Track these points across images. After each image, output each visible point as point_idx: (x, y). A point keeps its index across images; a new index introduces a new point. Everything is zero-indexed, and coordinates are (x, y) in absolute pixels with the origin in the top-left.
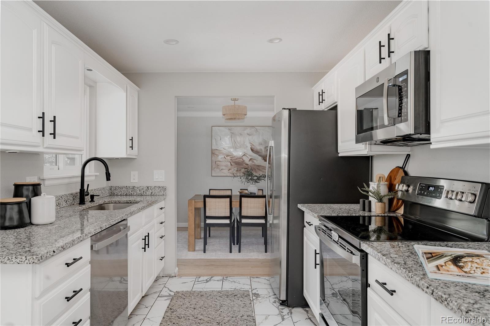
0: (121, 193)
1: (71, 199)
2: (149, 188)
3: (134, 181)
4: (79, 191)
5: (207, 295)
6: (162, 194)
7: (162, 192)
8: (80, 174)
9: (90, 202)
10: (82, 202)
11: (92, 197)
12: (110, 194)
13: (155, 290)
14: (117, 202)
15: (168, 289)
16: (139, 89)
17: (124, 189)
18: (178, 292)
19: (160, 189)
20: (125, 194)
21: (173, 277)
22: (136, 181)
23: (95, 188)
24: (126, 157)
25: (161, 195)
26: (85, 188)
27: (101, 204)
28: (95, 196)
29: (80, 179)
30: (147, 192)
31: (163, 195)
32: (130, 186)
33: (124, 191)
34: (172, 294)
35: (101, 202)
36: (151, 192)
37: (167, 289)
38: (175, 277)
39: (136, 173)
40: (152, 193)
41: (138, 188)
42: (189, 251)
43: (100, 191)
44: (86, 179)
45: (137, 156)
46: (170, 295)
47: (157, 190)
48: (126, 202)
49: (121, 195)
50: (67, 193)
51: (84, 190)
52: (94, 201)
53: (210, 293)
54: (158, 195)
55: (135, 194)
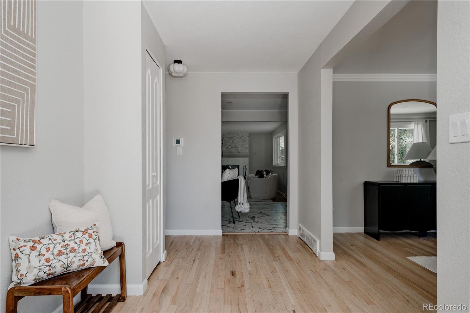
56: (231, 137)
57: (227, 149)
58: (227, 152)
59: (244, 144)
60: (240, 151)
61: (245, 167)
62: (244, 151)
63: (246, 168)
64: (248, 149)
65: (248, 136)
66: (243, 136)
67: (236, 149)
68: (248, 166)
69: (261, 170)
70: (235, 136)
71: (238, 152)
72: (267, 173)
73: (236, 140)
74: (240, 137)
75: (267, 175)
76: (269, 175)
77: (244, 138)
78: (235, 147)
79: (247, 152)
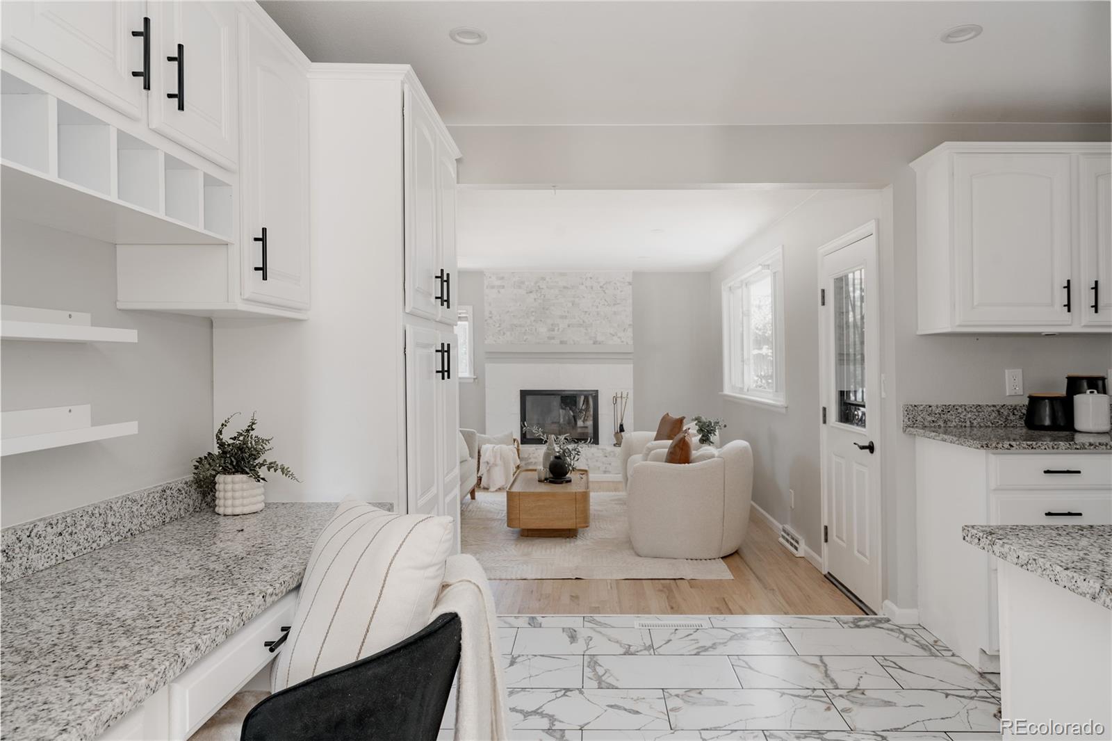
56: (565, 287)
57: (553, 330)
58: (553, 341)
59: (615, 313)
60: (599, 338)
61: (619, 400)
62: (615, 338)
63: (624, 400)
64: (630, 330)
65: (630, 284)
66: (610, 282)
67: (587, 329)
68: (631, 396)
69: (678, 417)
70: (582, 284)
71: (592, 342)
72: (702, 431)
73: (584, 297)
74: (601, 287)
75: (705, 440)
76: (711, 440)
77: (615, 289)
78: (582, 323)
79: (627, 343)
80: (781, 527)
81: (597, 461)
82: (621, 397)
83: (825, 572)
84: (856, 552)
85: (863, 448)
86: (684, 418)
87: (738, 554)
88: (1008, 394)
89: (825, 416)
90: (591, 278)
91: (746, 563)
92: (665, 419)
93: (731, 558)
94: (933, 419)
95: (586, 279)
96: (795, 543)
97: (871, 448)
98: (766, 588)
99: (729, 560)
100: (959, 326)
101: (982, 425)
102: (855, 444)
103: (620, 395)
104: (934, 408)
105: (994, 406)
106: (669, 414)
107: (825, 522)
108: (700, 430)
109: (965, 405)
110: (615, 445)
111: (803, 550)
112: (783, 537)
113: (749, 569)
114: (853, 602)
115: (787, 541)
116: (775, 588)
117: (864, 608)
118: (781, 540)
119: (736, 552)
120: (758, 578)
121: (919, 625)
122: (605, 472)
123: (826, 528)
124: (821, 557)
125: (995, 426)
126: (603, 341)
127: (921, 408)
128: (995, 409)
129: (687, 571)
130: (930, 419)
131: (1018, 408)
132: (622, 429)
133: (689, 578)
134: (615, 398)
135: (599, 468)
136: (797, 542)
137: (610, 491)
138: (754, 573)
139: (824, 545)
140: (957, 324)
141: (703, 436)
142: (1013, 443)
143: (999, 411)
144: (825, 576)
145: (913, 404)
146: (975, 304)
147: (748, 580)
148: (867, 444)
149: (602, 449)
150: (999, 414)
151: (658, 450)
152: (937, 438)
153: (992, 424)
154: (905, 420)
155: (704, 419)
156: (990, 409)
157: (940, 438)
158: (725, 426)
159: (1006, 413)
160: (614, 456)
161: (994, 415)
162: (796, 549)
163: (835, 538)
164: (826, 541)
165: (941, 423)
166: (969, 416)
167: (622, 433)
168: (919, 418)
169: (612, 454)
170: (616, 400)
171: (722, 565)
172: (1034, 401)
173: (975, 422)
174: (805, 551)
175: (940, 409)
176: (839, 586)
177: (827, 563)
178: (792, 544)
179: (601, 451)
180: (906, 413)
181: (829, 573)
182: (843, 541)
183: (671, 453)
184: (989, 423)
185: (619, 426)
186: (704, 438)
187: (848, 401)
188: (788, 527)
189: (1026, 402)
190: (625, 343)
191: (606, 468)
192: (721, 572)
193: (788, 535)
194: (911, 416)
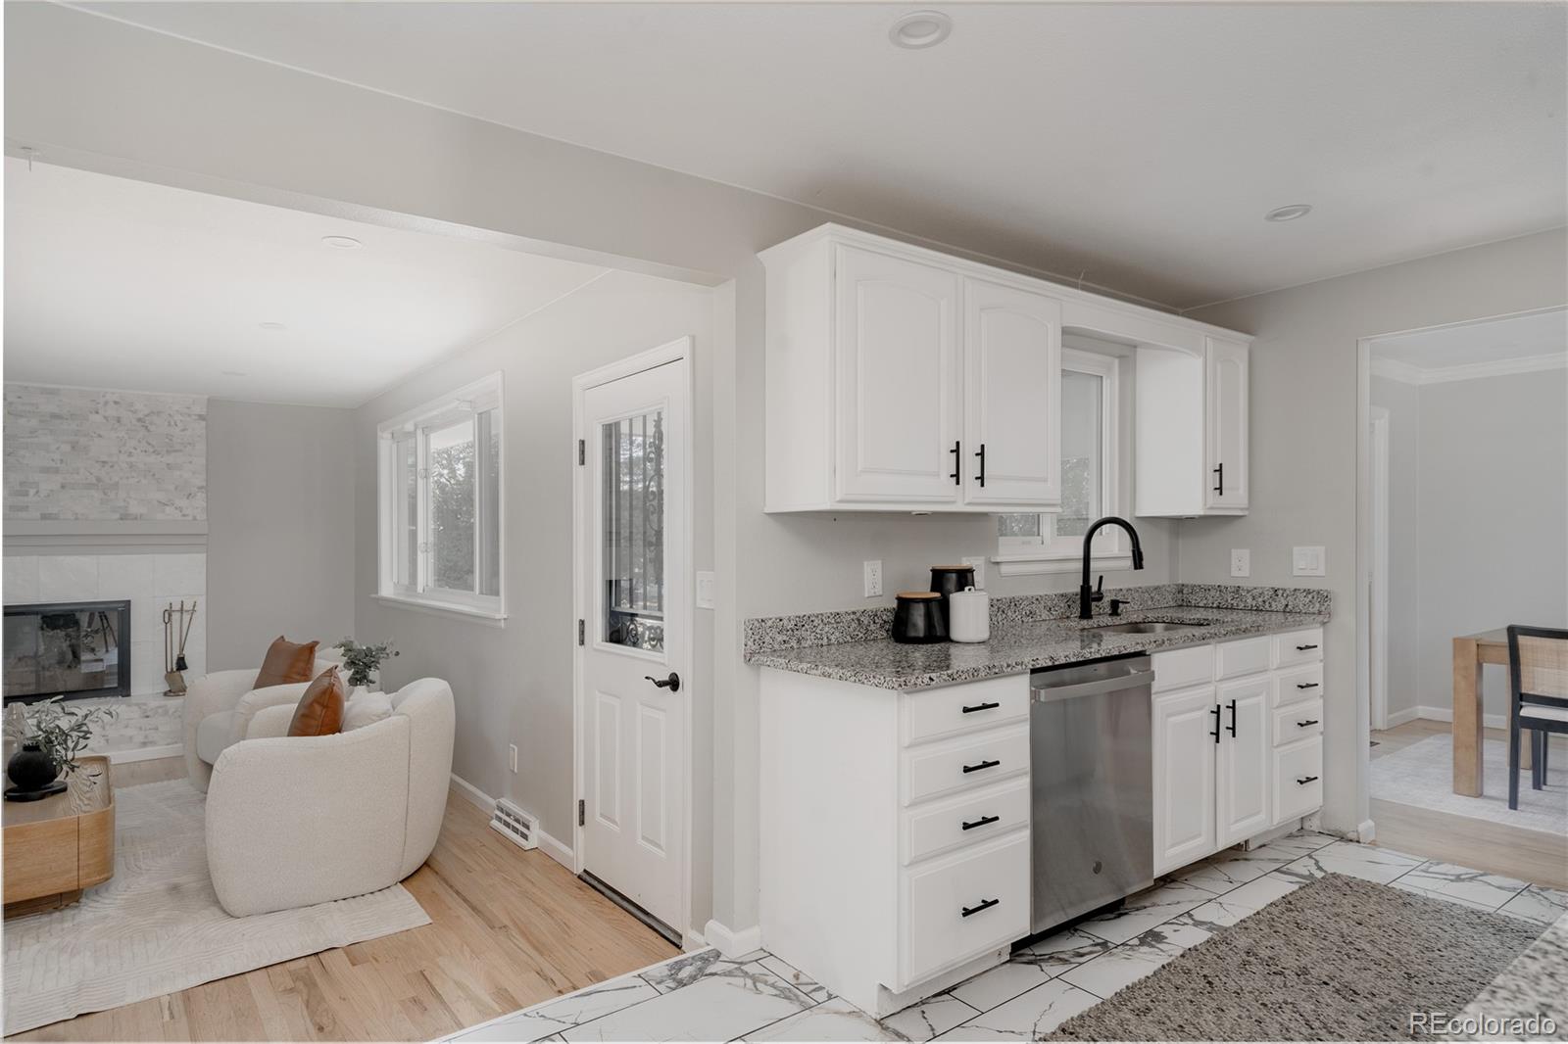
0: (1205, 602)
1: (1062, 605)
2: (1280, 593)
3: (1241, 574)
4: (1078, 590)
5: (1426, 908)
6: (1316, 610)
7: (1318, 605)
8: (1080, 554)
9: (1110, 615)
10: (1086, 613)
11: (1115, 604)
12: (1180, 603)
13: (1273, 854)
14: (1177, 621)
15: (1317, 862)
16: (1253, 338)
17: (1213, 593)
18: (1335, 876)
19: (1310, 596)
20: (1215, 605)
21: (1351, 841)
22: (1246, 573)
23: (1131, 586)
24: (1202, 513)
25: (1314, 614)
26: (1091, 584)
27: (1136, 623)
28: (1123, 602)
29: (1080, 565)
30: (1273, 604)
31: (1320, 613)
32: (1228, 584)
33: (1213, 598)
34: (1319, 875)
35: (1134, 618)
36: (1284, 602)
37: (1314, 861)
38: (1358, 842)
39: (1245, 553)
40: (1287, 605)
41: (1248, 592)
42: (1456, 792)
43: (1146, 595)
44: (1093, 565)
45: (1247, 509)
46: (1311, 875)
47: (1302, 600)
48: (1196, 621)
49: (1205, 607)
50: (1052, 592)
51: (1090, 588)
52: (1118, 615)
53: (1439, 907)
54: (1305, 613)
55: (1242, 606)
59: (169, 466)
60: (134, 510)
61: (176, 617)
62: (169, 510)
63: (186, 617)
64: (201, 496)
65: (201, 417)
66: (159, 413)
67: (105, 494)
68: (201, 608)
69: (305, 643)
70: (97, 413)
71: (117, 516)
72: (353, 663)
73: (100, 436)
74: (139, 420)
75: (359, 678)
76: (370, 678)
77: (169, 425)
78: (94, 481)
79: (195, 519)
80: (493, 802)
81: (127, 727)
82: (182, 610)
83: (580, 871)
84: (640, 841)
85: (660, 684)
86: (316, 643)
87: (429, 866)
88: (866, 596)
89: (582, 633)
90: (116, 403)
91: (447, 882)
92: (278, 649)
93: (416, 877)
94: (785, 638)
95: (106, 403)
96: (522, 827)
97: (674, 683)
98: (492, 928)
99: (415, 882)
100: (840, 501)
101: (841, 641)
102: (647, 678)
103: (178, 607)
104: (785, 622)
105: (854, 613)
106: (285, 637)
107: (579, 794)
108: (351, 663)
109: (822, 614)
110: (165, 694)
111: (537, 836)
112: (499, 819)
113: (455, 895)
114: (636, 917)
115: (507, 825)
116: (507, 922)
117: (654, 924)
118: (495, 823)
119: (426, 864)
120: (474, 908)
121: (762, 949)
122: (144, 744)
123: (582, 803)
124: (572, 847)
125: (856, 641)
126: (141, 515)
127: (770, 623)
128: (854, 617)
129: (340, 928)
130: (780, 638)
131: (879, 613)
132: (181, 664)
133: (345, 943)
134: (168, 613)
135: (131, 738)
136: (528, 828)
137: (155, 781)
138: (465, 900)
139: (578, 831)
140: (838, 499)
141: (356, 672)
142: (933, 675)
143: (859, 620)
144: (579, 877)
145: (760, 617)
146: (859, 469)
147: (458, 917)
148: (667, 678)
149: (137, 705)
150: (859, 624)
151: (269, 709)
152: (814, 671)
153: (852, 638)
154: (749, 643)
155: (357, 645)
156: (849, 618)
157: (819, 672)
158: (397, 654)
159: (866, 622)
160: (166, 713)
161: (854, 625)
162: (525, 837)
163: (599, 818)
164: (582, 823)
165: (794, 643)
166: (827, 629)
167: (182, 672)
168: (767, 639)
169: (160, 710)
170: (170, 615)
171: (404, 897)
172: (904, 604)
173: (832, 637)
174: (540, 839)
175: (793, 623)
176: (608, 892)
177: (581, 858)
178: (516, 830)
179: (136, 708)
180: (750, 632)
181: (585, 871)
182: (614, 822)
183: (303, 716)
184: (848, 637)
185: (175, 662)
186: (358, 677)
187: (618, 609)
188: (507, 803)
189: (894, 604)
190: (190, 518)
191: (146, 737)
192: (406, 912)
193: (509, 815)
194: (757, 637)
